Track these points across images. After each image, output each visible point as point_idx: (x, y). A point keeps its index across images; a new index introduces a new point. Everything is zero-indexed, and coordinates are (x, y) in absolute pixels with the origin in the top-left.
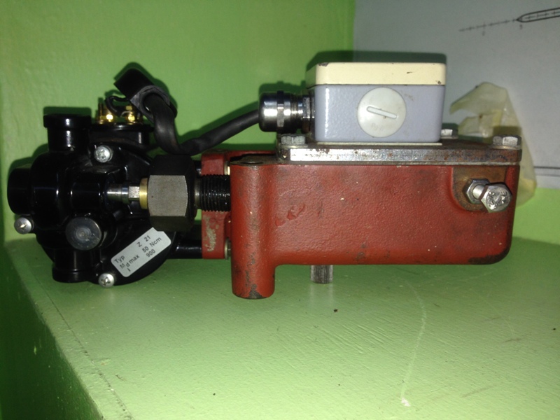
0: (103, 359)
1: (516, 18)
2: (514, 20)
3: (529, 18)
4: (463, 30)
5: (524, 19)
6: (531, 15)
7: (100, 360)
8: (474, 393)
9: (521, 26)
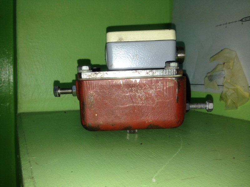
0: (33, 156)
1: (240, 20)
2: (239, 21)
3: (246, 19)
4: (217, 26)
5: (243, 20)
6: (247, 18)
7: (32, 157)
8: (187, 179)
9: (242, 23)
